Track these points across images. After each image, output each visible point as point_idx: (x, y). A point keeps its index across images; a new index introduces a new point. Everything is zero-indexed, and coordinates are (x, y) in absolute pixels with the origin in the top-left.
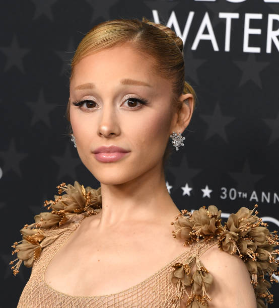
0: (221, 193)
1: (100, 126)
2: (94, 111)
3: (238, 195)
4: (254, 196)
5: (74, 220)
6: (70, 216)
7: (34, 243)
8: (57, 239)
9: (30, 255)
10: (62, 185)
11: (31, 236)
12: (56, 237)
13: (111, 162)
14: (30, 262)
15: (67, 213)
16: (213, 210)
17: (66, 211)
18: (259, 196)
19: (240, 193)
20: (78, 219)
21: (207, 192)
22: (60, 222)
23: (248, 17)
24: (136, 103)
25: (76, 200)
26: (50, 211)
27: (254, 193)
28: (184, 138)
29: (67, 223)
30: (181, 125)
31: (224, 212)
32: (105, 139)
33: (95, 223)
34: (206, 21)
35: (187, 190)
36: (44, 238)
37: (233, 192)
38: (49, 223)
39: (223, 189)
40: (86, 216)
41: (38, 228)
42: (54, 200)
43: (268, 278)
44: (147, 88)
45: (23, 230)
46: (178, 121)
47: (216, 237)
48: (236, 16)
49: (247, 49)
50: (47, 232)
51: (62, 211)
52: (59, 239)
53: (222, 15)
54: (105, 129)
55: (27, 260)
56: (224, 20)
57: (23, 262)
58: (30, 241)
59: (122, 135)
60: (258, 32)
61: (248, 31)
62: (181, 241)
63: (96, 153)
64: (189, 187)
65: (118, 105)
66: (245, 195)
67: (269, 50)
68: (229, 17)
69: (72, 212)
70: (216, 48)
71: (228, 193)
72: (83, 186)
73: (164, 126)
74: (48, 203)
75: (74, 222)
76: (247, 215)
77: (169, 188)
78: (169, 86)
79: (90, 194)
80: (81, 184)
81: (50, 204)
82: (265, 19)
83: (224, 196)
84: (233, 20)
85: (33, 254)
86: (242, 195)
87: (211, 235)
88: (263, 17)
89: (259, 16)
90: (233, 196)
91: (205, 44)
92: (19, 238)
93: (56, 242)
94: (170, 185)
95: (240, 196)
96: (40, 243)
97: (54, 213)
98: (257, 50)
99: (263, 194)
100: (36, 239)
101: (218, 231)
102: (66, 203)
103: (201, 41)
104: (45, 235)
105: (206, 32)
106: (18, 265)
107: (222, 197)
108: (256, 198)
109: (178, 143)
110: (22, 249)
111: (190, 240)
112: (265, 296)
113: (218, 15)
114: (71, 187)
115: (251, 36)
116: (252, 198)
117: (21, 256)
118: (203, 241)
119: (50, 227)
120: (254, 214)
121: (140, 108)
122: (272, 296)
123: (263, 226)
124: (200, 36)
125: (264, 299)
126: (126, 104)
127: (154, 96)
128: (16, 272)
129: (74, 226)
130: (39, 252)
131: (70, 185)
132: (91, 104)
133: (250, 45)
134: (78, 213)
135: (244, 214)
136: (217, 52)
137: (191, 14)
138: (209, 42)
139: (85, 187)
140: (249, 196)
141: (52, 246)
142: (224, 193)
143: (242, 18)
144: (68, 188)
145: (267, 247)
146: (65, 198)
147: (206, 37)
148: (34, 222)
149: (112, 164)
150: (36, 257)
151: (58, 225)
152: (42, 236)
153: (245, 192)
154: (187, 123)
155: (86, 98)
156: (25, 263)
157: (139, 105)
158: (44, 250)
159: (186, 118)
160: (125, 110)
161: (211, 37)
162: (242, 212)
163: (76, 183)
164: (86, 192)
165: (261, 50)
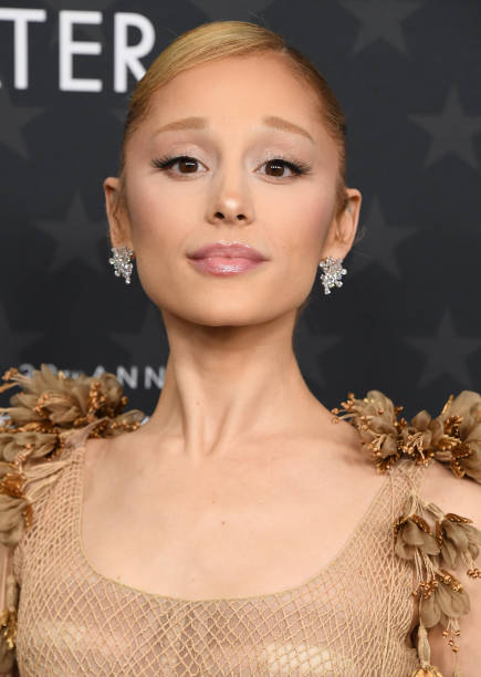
2: (196, 179)
5: (74, 441)
23: (68, 19)
48: (39, 15)
49: (68, 82)
56: (9, 26)
60: (93, 48)
61: (68, 48)
63: (196, 257)
65: (250, 167)
84: (32, 26)
88: (105, 18)
89: (94, 18)
98: (93, 85)
126: (263, 169)
132: (187, 165)
152: (20, 479)
157: (287, 172)
165: (104, 86)
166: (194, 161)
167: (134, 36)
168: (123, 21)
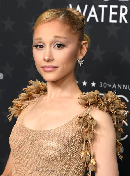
0: (100, 84)
1: (44, 57)
2: (42, 50)
3: (107, 85)
4: (114, 86)
5: (36, 97)
6: (34, 95)
7: (18, 107)
8: (28, 105)
9: (16, 112)
10: (30, 81)
11: (17, 104)
12: (28, 104)
13: (49, 72)
14: (16, 116)
15: (33, 94)
16: (97, 92)
17: (32, 93)
18: (117, 86)
19: (108, 85)
20: (37, 96)
21: (93, 84)
22: (30, 98)
23: (112, 7)
24: (60, 46)
25: (37, 88)
26: (25, 92)
27: (114, 85)
28: (83, 61)
29: (33, 98)
30: (82, 55)
31: (102, 93)
32: (47, 62)
33: (45, 98)
34: (93, 9)
35: (85, 83)
36: (23, 105)
37: (105, 84)
38: (25, 98)
39: (101, 83)
40: (41, 95)
41: (20, 100)
42: (27, 87)
43: (121, 122)
44: (65, 39)
45: (14, 101)
46: (80, 53)
47: (98, 104)
48: (106, 6)
49: (111, 21)
50: (24, 102)
51: (31, 93)
52: (29, 105)
53: (100, 6)
54: (47, 58)
55: (15, 115)
56: (101, 8)
57: (13, 116)
58: (16, 106)
59: (54, 60)
60: (116, 13)
61: (111, 13)
62: (82, 106)
63: (43, 67)
64: (86, 82)
65: (52, 47)
66: (110, 86)
67: (121, 21)
68: (103, 7)
69: (35, 93)
70: (97, 21)
71: (103, 85)
72: (40, 82)
73: (74, 56)
74: (24, 89)
75: (35, 98)
76: (111, 94)
77: (77, 82)
78: (76, 38)
79: (43, 85)
80: (39, 80)
81: (25, 90)
82: (119, 8)
83: (101, 86)
84: (105, 8)
85: (18, 112)
86: (109, 85)
87: (96, 103)
88: (118, 7)
89: (116, 7)
90: (105, 86)
91: (93, 19)
92: (12, 105)
93: (28, 107)
94: (77, 81)
95: (108, 86)
96: (21, 107)
97: (27, 94)
98: (115, 21)
99: (118, 85)
100: (19, 105)
101: (98, 101)
102: (32, 89)
103: (91, 18)
104: (23, 103)
105: (93, 13)
106: (11, 117)
107: (100, 87)
108: (115, 87)
109: (81, 63)
110: (13, 110)
111: (86, 105)
112: (120, 130)
113: (98, 6)
114: (34, 82)
115: (113, 15)
116: (113, 87)
117: (13, 113)
118: (92, 106)
119: (25, 100)
120: (114, 94)
121: (62, 48)
122: (123, 130)
123: (119, 99)
124: (90, 15)
125: (119, 132)
126: (56, 46)
127: (68, 43)
128: (10, 120)
129: (35, 99)
130: (20, 111)
131: (34, 81)
132: (41, 47)
133: (112, 19)
134: (38, 94)
135: (110, 94)
136: (98, 22)
137: (86, 6)
138: (94, 18)
139: (41, 82)
140: (112, 86)
141: (26, 108)
142: (101, 85)
143: (109, 8)
144: (33, 82)
145: (120, 109)
146: (32, 87)
147: (93, 16)
148: (18, 97)
149: (50, 73)
150: (19, 113)
151: (28, 99)
152: (21, 104)
153: (110, 84)
154: (85, 54)
155: (39, 44)
156: (14, 116)
157: (62, 47)
158: (23, 110)
159: (84, 51)
160: (56, 49)
161: (95, 16)
162: (109, 93)
163: (37, 80)
164: (41, 84)
165: (117, 22)
166: (41, 45)
167: (124, 10)
168: (122, 7)
